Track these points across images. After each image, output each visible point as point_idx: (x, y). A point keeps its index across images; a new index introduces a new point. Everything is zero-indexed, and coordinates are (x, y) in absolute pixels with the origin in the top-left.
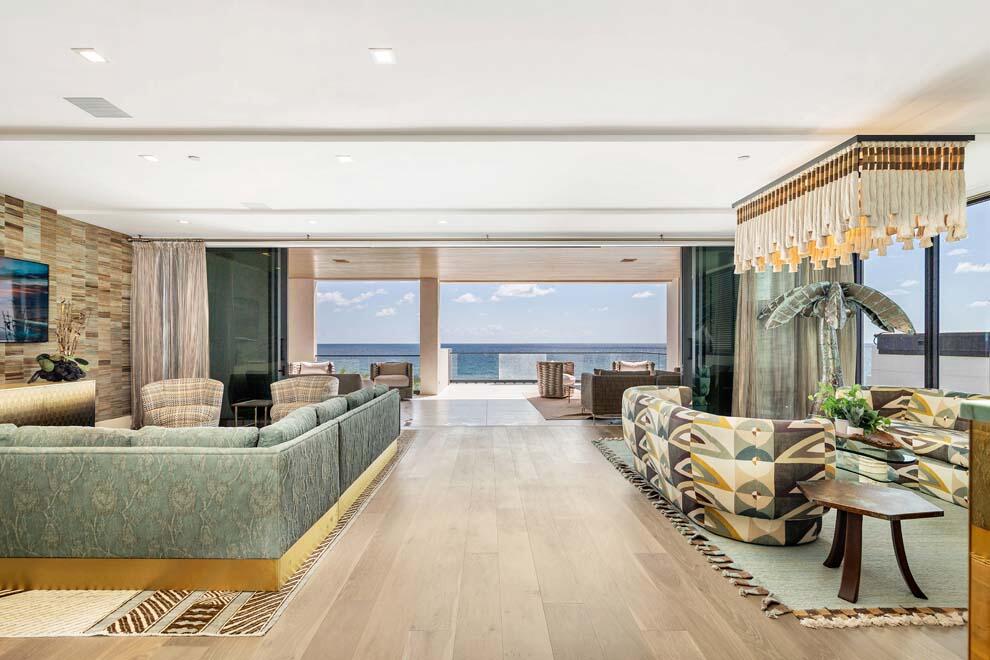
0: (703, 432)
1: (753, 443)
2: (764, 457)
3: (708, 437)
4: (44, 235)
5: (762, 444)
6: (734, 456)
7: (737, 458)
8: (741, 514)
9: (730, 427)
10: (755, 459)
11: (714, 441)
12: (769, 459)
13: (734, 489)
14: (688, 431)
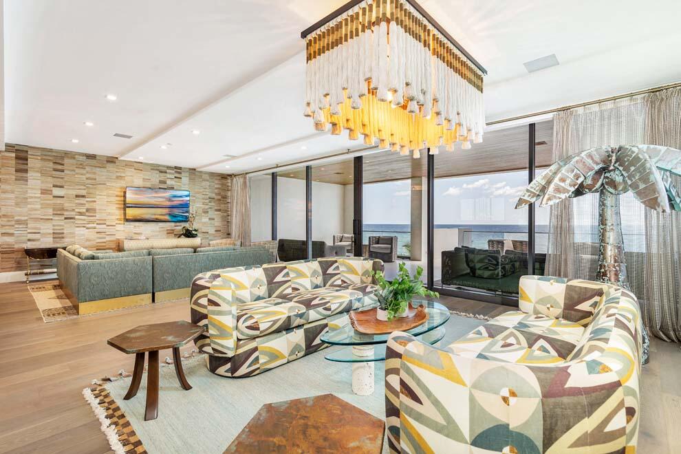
4: (190, 179)
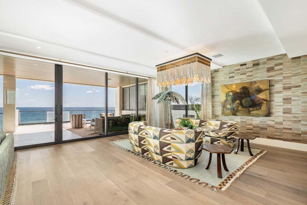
0: (175, 136)
1: (190, 138)
2: (193, 141)
3: (177, 137)
5: (192, 137)
6: (185, 143)
7: (186, 143)
8: (187, 160)
9: (183, 133)
10: (191, 142)
11: (179, 139)
12: (194, 142)
13: (185, 153)
14: (170, 136)
